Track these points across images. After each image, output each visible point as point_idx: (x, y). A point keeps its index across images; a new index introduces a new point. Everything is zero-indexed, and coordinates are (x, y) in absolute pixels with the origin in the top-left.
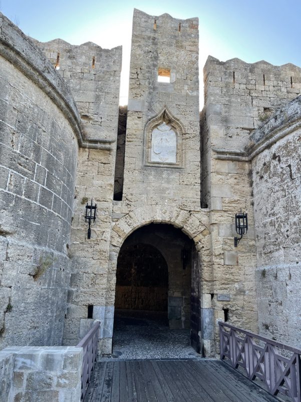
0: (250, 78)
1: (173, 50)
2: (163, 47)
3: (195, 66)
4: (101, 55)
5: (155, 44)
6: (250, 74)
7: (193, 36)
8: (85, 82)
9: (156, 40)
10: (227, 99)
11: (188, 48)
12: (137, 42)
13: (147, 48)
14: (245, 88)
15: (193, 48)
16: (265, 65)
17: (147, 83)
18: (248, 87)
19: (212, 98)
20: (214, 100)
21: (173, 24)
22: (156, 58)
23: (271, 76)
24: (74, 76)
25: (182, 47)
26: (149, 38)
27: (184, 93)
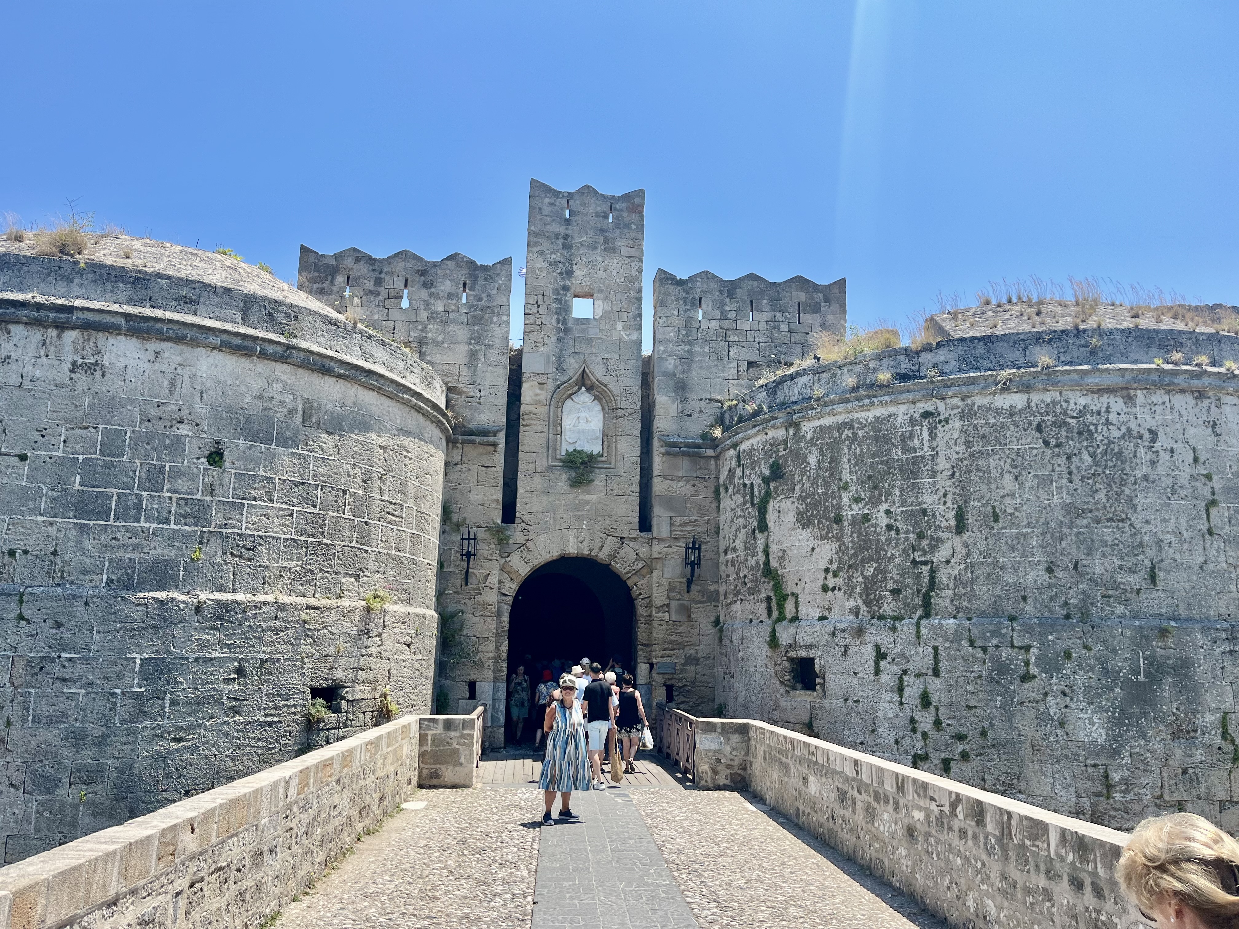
0: (727, 308)
1: (598, 256)
2: (581, 252)
3: (636, 285)
4: (476, 278)
5: (567, 247)
6: (728, 300)
7: (634, 227)
8: (451, 328)
9: (569, 239)
10: (687, 348)
11: (625, 251)
12: (537, 243)
13: (554, 256)
14: (718, 328)
15: (633, 252)
16: (755, 283)
17: (554, 322)
18: (723, 326)
19: (662, 348)
20: (665, 352)
21: (600, 206)
22: (569, 273)
23: (764, 301)
24: (433, 318)
25: (614, 250)
26: (557, 236)
27: (615, 337)
